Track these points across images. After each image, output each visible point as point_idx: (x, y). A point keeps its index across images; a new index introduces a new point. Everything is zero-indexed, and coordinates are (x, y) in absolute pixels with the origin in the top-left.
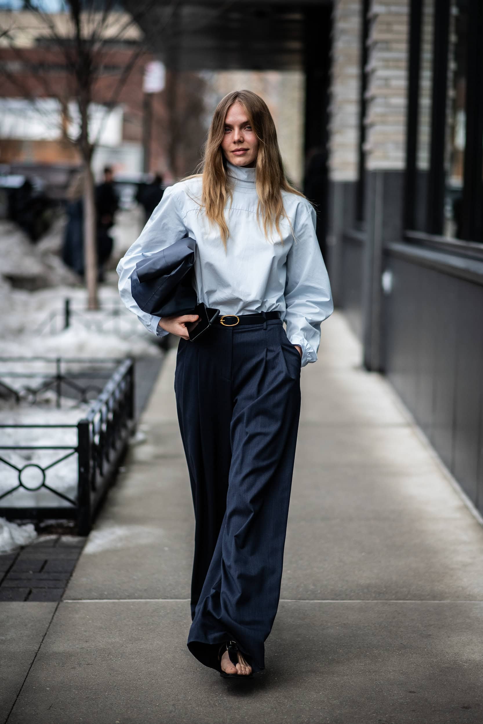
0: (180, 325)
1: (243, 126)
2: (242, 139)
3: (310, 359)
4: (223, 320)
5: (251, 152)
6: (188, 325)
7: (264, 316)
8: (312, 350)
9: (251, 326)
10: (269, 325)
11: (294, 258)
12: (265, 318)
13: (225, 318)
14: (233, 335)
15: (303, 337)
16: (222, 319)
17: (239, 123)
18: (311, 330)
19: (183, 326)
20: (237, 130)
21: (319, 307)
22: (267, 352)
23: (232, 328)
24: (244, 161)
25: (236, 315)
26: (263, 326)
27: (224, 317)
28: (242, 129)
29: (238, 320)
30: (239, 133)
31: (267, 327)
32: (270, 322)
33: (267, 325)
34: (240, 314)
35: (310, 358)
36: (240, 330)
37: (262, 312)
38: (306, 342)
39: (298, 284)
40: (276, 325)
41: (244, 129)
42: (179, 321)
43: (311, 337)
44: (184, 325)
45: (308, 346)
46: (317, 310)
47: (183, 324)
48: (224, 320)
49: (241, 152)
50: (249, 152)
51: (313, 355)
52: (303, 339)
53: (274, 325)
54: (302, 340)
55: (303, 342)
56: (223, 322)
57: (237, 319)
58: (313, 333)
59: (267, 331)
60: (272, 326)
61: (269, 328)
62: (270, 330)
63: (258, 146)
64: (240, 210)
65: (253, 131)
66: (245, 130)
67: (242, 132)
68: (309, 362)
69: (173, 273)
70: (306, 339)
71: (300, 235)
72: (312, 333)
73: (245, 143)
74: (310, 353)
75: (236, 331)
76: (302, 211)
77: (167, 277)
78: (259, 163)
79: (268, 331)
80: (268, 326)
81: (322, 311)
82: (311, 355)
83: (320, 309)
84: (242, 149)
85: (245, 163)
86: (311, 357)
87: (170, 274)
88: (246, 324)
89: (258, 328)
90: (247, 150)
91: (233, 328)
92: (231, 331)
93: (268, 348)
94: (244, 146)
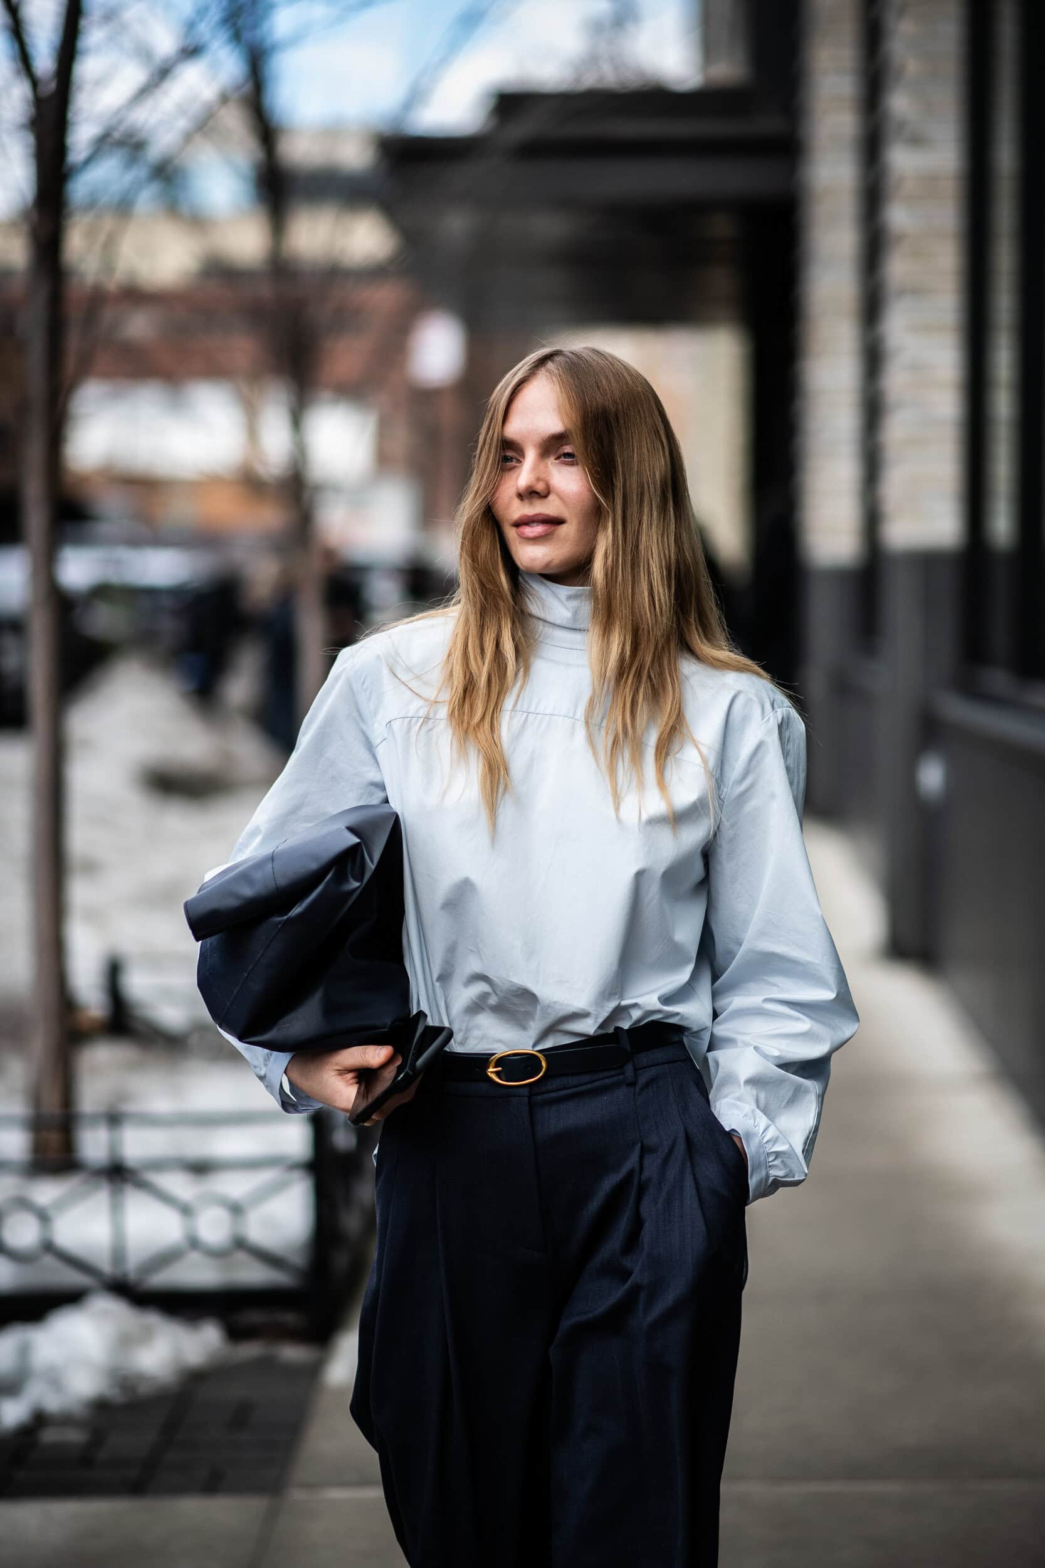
0: (339, 1078)
1: (552, 446)
2: (540, 487)
3: (780, 1173)
4: (495, 1067)
5: (568, 531)
6: (365, 1076)
7: (626, 1044)
8: (784, 1144)
9: (586, 1078)
10: (641, 1069)
11: (726, 867)
12: (628, 1048)
13: (501, 1062)
14: (532, 1114)
15: (754, 1106)
16: (493, 1064)
17: (537, 438)
18: (781, 1081)
19: (347, 1081)
20: (531, 455)
21: (807, 1016)
22: (642, 1157)
23: (525, 1091)
24: (547, 559)
25: (534, 1045)
26: (623, 1073)
27: (497, 1056)
28: (548, 457)
29: (544, 1064)
30: (534, 468)
31: (636, 1076)
32: (644, 1058)
33: (636, 1070)
34: (548, 1044)
35: (781, 1169)
36: (553, 1095)
37: (618, 1029)
38: (763, 1121)
39: (741, 945)
40: (666, 1066)
41: (556, 459)
42: (337, 1064)
43: (784, 1103)
44: (354, 1078)
45: (769, 1135)
46: (804, 1024)
47: (350, 1075)
48: (500, 1069)
49: (537, 530)
50: (563, 530)
51: (788, 1161)
52: (753, 1111)
53: (658, 1067)
54: (750, 1113)
55: (752, 1121)
56: (498, 1073)
57: (541, 1062)
58: (792, 1091)
59: (638, 1088)
60: (653, 1072)
61: (642, 1080)
62: (647, 1085)
63: (595, 516)
64: (548, 717)
65: (580, 467)
66: (557, 461)
67: (547, 467)
68: (777, 1184)
69: (297, 910)
70: (765, 1111)
71: (743, 795)
72: (786, 1092)
73: (551, 497)
74: (778, 1154)
75: (540, 1098)
76: (746, 719)
77: (280, 922)
78: (598, 569)
79: (642, 1089)
80: (641, 1071)
81: (818, 1028)
82: (782, 1161)
83: (814, 1023)
84: (540, 518)
85: (547, 565)
86: (781, 1166)
87: (290, 914)
88: (573, 1074)
89: (607, 1081)
90: (558, 522)
91: (530, 1092)
92: (526, 1099)
93: (645, 1142)
94: (549, 507)
